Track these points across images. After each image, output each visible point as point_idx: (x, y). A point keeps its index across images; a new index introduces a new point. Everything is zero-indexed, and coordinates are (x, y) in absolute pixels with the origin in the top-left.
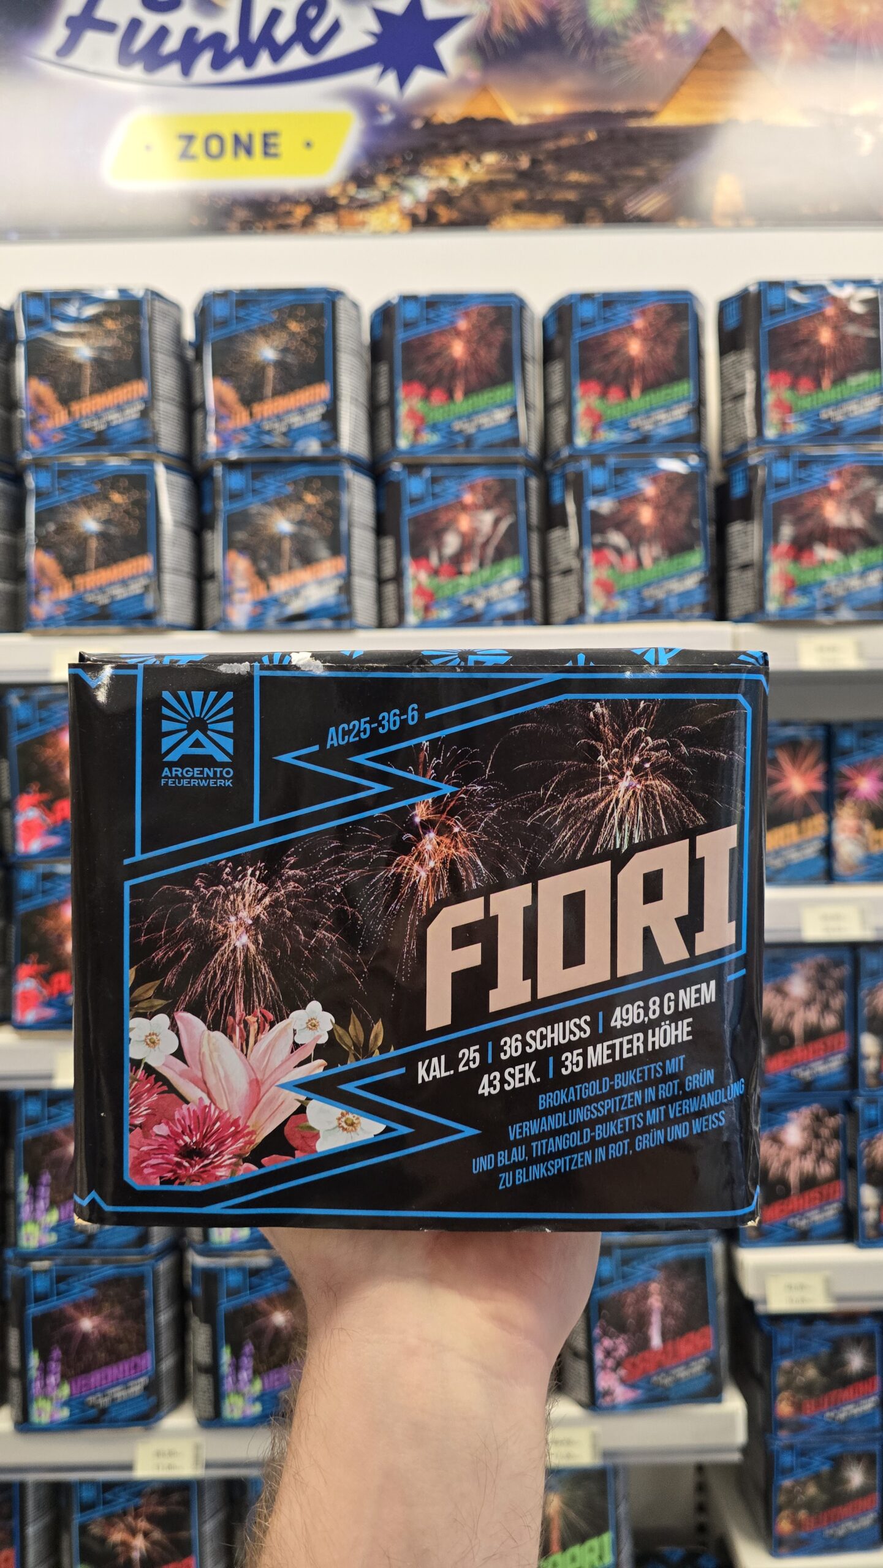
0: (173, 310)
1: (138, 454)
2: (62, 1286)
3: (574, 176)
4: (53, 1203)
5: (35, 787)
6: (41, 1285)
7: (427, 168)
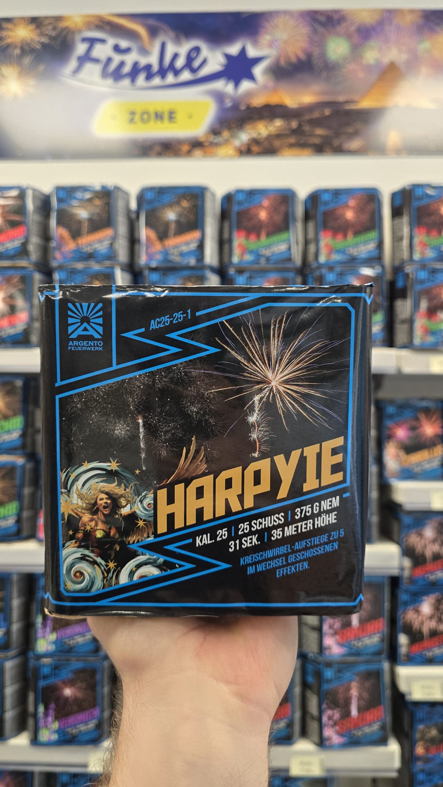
0: (126, 196)
1: (108, 263)
2: (57, 671)
3: (319, 131)
4: (54, 629)
6: (46, 671)
7: (248, 128)
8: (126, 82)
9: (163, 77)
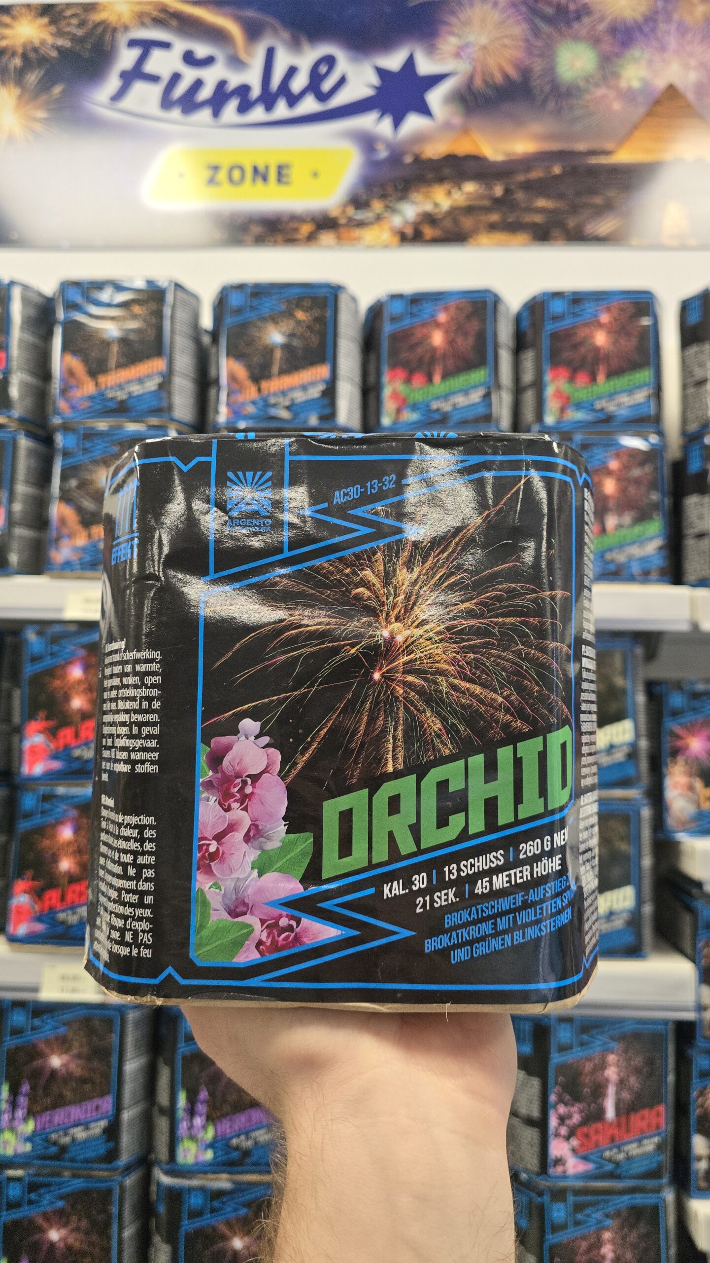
0: (192, 300)
1: (154, 421)
2: (33, 1196)
3: (541, 203)
4: (31, 1113)
5: (42, 714)
6: (13, 1192)
7: (415, 194)
8: (205, 114)
9: (269, 107)
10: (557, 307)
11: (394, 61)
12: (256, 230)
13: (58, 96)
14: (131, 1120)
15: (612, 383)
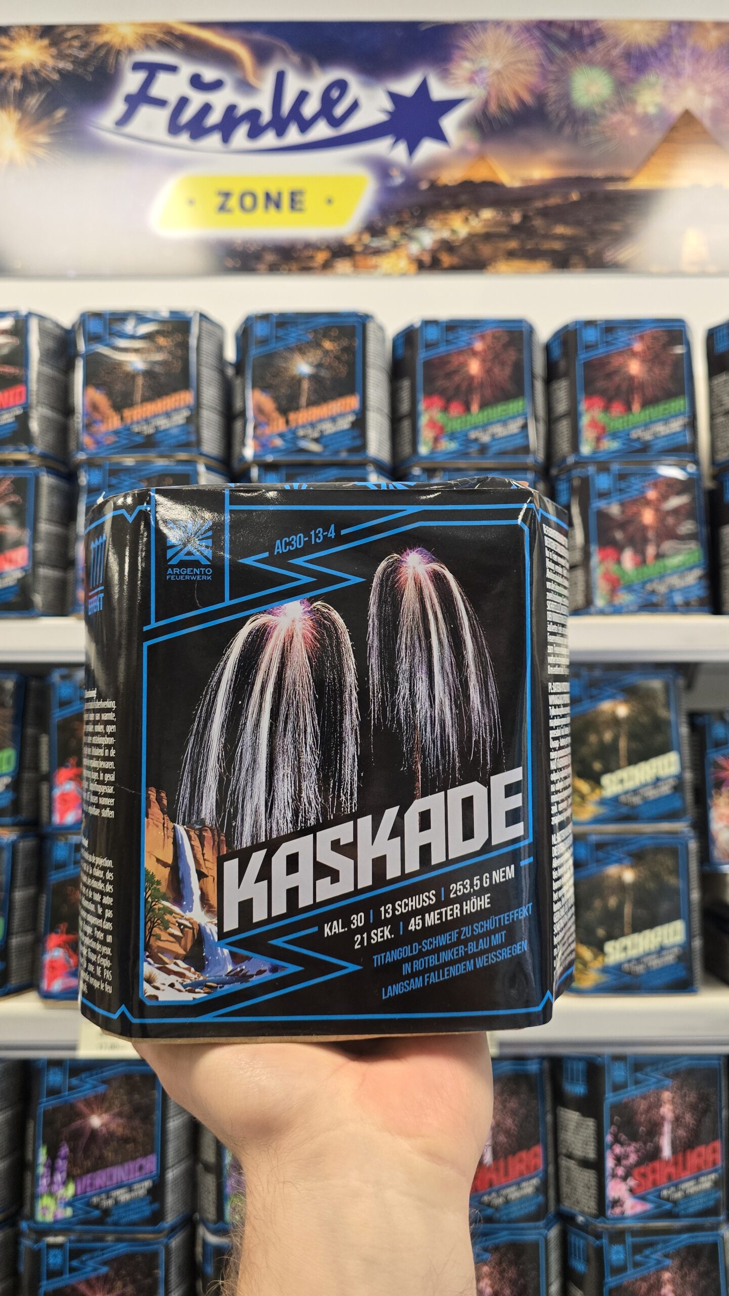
1: (183, 456)
2: (75, 1263)
3: (560, 230)
4: (71, 1177)
5: (72, 760)
6: (54, 1259)
7: (432, 221)
8: (214, 139)
9: (281, 132)
10: (590, 335)
11: (407, 86)
12: (270, 258)
13: (61, 120)
14: (175, 1179)
15: (647, 412)
